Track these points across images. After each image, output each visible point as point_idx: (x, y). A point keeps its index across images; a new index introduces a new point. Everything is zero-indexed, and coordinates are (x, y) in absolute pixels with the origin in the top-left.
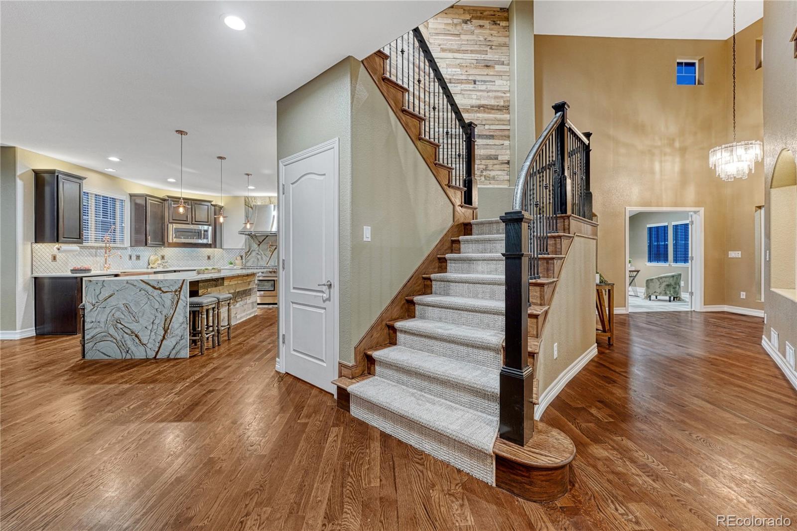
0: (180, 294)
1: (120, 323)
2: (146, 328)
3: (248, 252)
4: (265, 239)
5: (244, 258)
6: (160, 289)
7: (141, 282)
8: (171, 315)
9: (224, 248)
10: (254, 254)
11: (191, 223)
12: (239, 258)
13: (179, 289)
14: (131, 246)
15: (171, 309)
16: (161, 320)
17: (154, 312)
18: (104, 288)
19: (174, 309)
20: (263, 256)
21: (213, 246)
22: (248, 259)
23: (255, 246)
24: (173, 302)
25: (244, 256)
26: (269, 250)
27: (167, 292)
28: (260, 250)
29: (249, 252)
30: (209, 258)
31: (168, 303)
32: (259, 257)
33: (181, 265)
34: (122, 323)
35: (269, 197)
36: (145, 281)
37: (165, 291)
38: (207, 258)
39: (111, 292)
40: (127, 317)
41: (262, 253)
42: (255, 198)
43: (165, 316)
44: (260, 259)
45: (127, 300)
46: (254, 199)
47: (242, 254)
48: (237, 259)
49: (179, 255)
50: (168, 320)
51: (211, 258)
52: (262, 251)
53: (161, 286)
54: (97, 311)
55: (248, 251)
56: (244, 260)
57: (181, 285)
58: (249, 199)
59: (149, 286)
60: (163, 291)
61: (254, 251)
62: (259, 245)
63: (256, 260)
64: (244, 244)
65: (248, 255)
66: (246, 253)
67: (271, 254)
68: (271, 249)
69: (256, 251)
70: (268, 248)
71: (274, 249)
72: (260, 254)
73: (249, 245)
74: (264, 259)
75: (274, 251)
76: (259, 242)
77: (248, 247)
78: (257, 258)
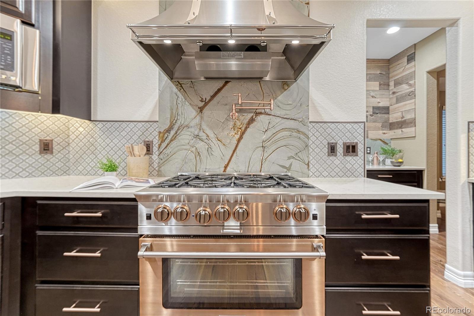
3: (168, 131)
4: (219, 90)
5: (155, 149)
9: (100, 118)
10: (185, 137)
12: (139, 149)
20: (215, 144)
22: (167, 151)
23: (189, 113)
25: (156, 143)
26: (231, 124)
28: (204, 126)
30: (46, 146)
32: (201, 145)
38: (37, 148)
41: (212, 135)
44: (204, 153)
47: (150, 139)
48: (132, 153)
52: (211, 128)
55: (167, 127)
56: (155, 157)
61: (188, 126)
62: (201, 109)
63: (192, 156)
64: (155, 106)
65: (167, 142)
66: (163, 135)
67: (237, 137)
68: (238, 123)
69: (192, 130)
70: (227, 120)
71: (246, 122)
72: (204, 137)
73: (172, 110)
74: (217, 151)
75: (246, 128)
76: (202, 101)
77: (169, 116)
78: (194, 149)
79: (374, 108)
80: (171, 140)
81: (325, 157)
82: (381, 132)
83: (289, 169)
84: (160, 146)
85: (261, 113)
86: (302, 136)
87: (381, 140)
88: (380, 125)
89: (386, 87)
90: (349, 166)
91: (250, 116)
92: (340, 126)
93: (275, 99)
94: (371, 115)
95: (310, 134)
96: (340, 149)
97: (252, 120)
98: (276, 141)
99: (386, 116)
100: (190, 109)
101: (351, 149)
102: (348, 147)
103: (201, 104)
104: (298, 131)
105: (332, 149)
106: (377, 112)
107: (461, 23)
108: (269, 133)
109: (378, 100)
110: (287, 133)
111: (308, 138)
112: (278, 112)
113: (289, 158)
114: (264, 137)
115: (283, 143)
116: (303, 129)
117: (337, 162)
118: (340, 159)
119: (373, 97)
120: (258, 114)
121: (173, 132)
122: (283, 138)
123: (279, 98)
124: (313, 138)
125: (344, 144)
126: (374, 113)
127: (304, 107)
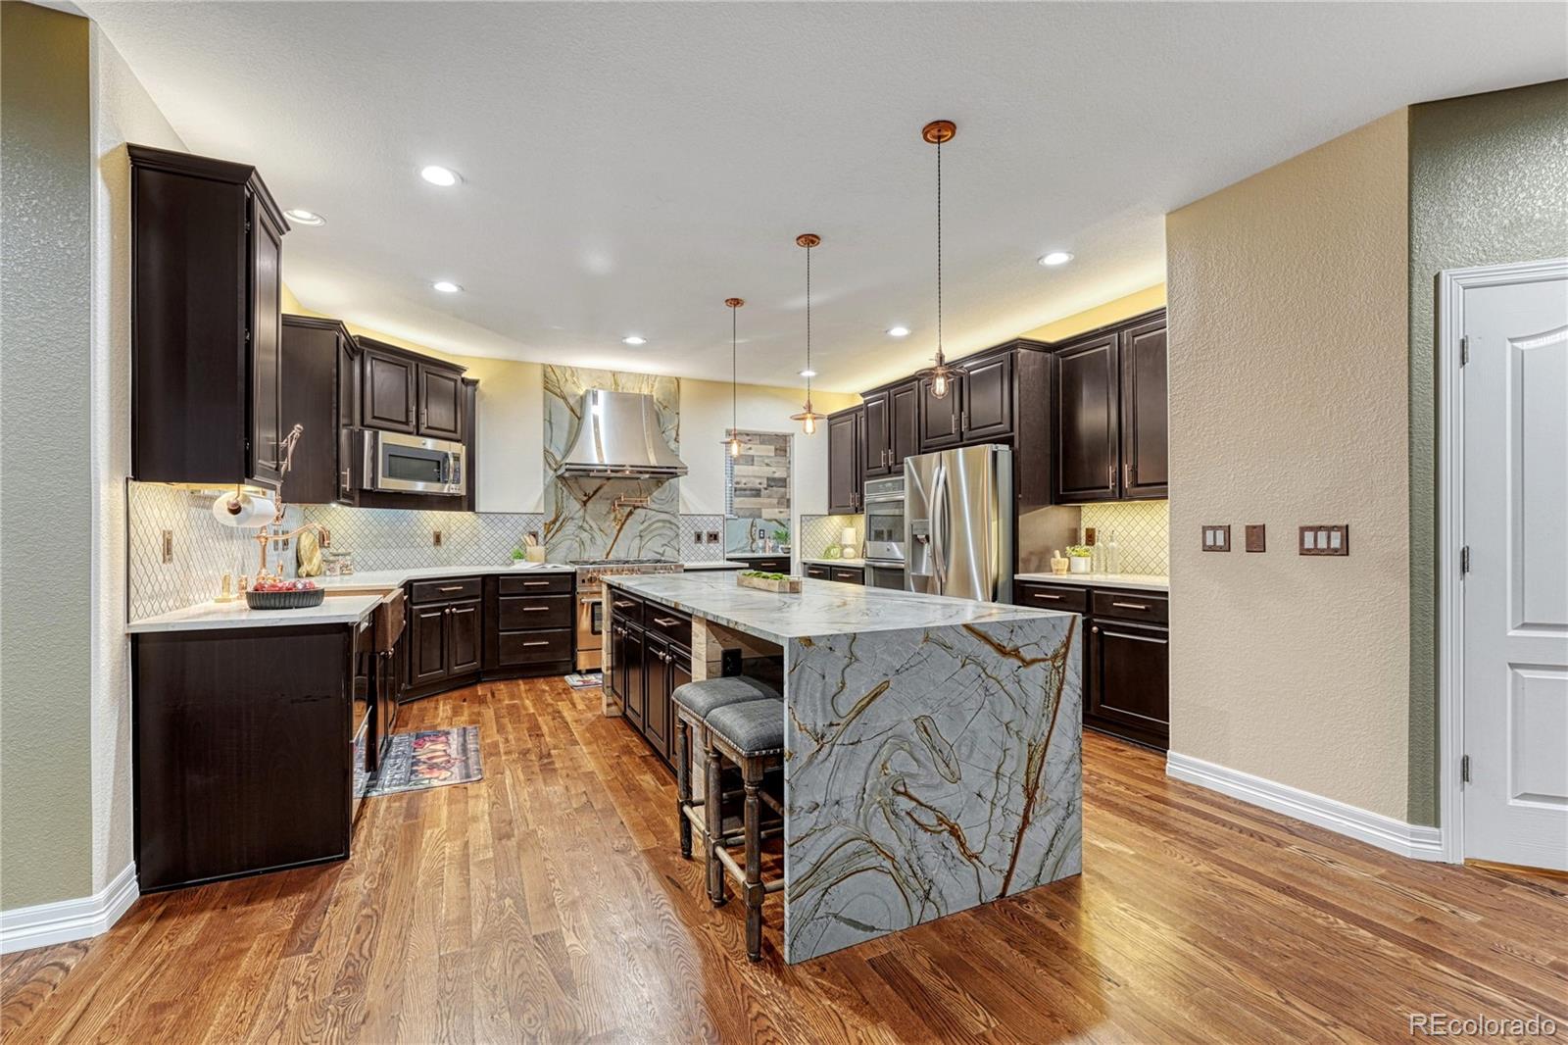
0: (1064, 664)
1: (906, 794)
2: (979, 795)
3: (554, 522)
4: (601, 485)
5: (540, 539)
6: (1015, 653)
7: (964, 632)
8: (1044, 740)
9: (481, 510)
10: (570, 528)
11: (414, 431)
12: (530, 540)
13: (1063, 650)
15: (1044, 720)
16: (1019, 761)
17: (999, 735)
18: (856, 665)
19: (1051, 716)
20: (598, 535)
21: (465, 504)
22: (553, 541)
23: (573, 506)
24: (1047, 695)
25: (541, 534)
26: (612, 516)
27: (1034, 661)
28: (587, 518)
29: (555, 524)
30: (438, 539)
31: (1036, 697)
32: (585, 536)
33: (371, 563)
34: (911, 791)
35: (614, 374)
36: (978, 629)
37: (1028, 658)
38: (432, 540)
39: (878, 679)
40: (925, 767)
41: (594, 526)
42: (574, 371)
43: (1030, 745)
44: (588, 542)
45: (925, 705)
46: (573, 375)
47: (535, 529)
49: (366, 532)
50: (1037, 757)
51: (443, 539)
52: (594, 520)
53: (1020, 644)
55: (552, 518)
56: (540, 546)
57: (1067, 633)
58: (557, 372)
59: (988, 647)
60: (1023, 660)
61: (572, 518)
62: (585, 503)
63: (577, 545)
64: (540, 498)
65: (553, 532)
66: (548, 527)
67: (618, 527)
68: (619, 516)
69: (576, 521)
70: (608, 513)
71: (625, 514)
72: (588, 528)
73: (557, 503)
74: (599, 541)
75: (625, 521)
76: (585, 495)
77: (554, 509)
78: (578, 539)
79: (768, 479)
80: (557, 531)
81: (693, 545)
82: (777, 510)
83: (662, 555)
84: (545, 536)
85: (638, 507)
86: (673, 527)
87: (776, 520)
88: (775, 501)
89: (782, 453)
90: (712, 551)
91: (629, 509)
92: (705, 518)
93: (650, 494)
94: (766, 489)
95: (680, 525)
96: (705, 538)
97: (630, 513)
98: (651, 532)
99: (783, 489)
100: (575, 502)
101: (714, 537)
102: (711, 536)
103: (585, 498)
104: (671, 523)
105: (699, 537)
106: (773, 484)
107: (795, 436)
108: (646, 524)
109: (774, 469)
110: (660, 524)
111: (679, 528)
112: (654, 506)
113: (663, 546)
114: (642, 527)
115: (655, 533)
116: (674, 521)
117: (702, 548)
119: (767, 465)
120: (635, 508)
121: (558, 524)
122: (655, 529)
123: (654, 494)
124: (683, 529)
125: (708, 533)
126: (769, 486)
127: (675, 502)
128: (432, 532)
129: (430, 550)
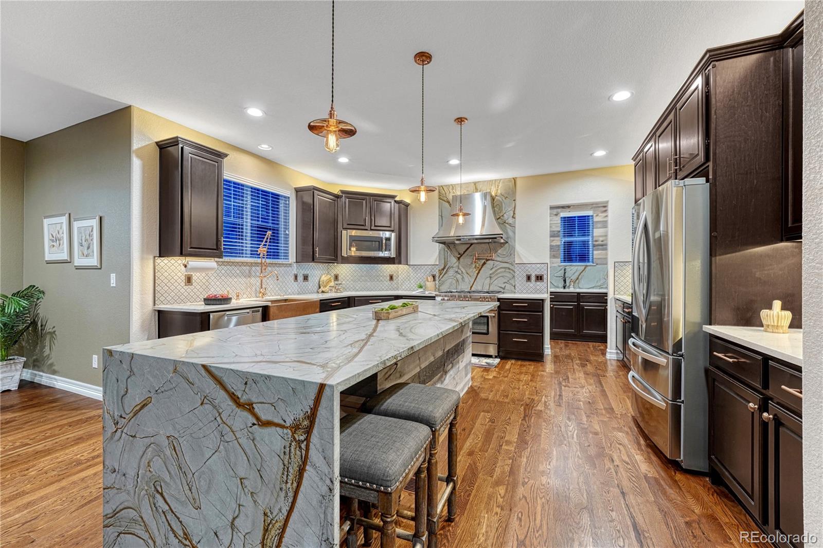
0: (308, 440)
1: (162, 494)
3: (443, 269)
4: (468, 249)
5: (437, 278)
6: (249, 407)
7: (203, 372)
8: (282, 517)
9: (411, 264)
10: (451, 272)
11: (369, 229)
12: (431, 278)
13: (306, 423)
14: (296, 262)
15: (283, 494)
16: (253, 524)
17: (234, 485)
18: (133, 378)
19: (291, 494)
20: (465, 275)
21: (396, 261)
22: (443, 279)
23: (453, 260)
24: (286, 468)
25: (437, 275)
26: (474, 266)
27: (268, 424)
28: (460, 267)
29: (444, 270)
30: (391, 278)
31: (274, 468)
32: (459, 276)
33: (357, 288)
34: (164, 494)
35: (475, 183)
36: (216, 372)
37: (264, 417)
38: (388, 278)
39: (145, 394)
40: (174, 481)
41: (464, 271)
42: (453, 186)
43: (265, 514)
44: (460, 280)
45: (174, 428)
46: (453, 189)
47: (435, 273)
48: (428, 281)
49: (355, 274)
50: (274, 532)
51: (394, 278)
52: (464, 268)
53: (254, 400)
54: (122, 441)
55: (442, 267)
56: (437, 282)
57: (311, 403)
58: (445, 188)
59: (222, 393)
60: (258, 419)
61: (452, 267)
62: (459, 258)
63: (455, 282)
64: (437, 257)
65: (443, 274)
66: (441, 271)
67: (477, 272)
68: (477, 265)
69: (454, 269)
70: (472, 263)
71: (481, 264)
72: (460, 272)
73: (445, 259)
74: (466, 280)
75: (481, 268)
76: (459, 254)
77: (443, 262)
78: (455, 278)
80: (445, 274)
81: (525, 282)
83: (504, 289)
84: (439, 277)
85: (489, 260)
86: (511, 272)
90: (538, 287)
91: (483, 261)
92: (533, 266)
93: (496, 252)
95: (516, 270)
96: (533, 278)
97: (484, 263)
98: (497, 274)
100: (454, 258)
101: (539, 278)
102: (538, 277)
103: (459, 256)
104: (509, 269)
105: (529, 278)
108: (494, 270)
110: (503, 270)
111: (514, 272)
112: (498, 259)
113: (504, 283)
114: (491, 272)
115: (499, 275)
116: (512, 267)
117: (531, 285)
118: (533, 283)
120: (487, 260)
121: (445, 270)
122: (501, 272)
123: (499, 252)
124: (518, 272)
125: (536, 275)
127: (512, 255)
128: (388, 274)
129: (388, 283)
